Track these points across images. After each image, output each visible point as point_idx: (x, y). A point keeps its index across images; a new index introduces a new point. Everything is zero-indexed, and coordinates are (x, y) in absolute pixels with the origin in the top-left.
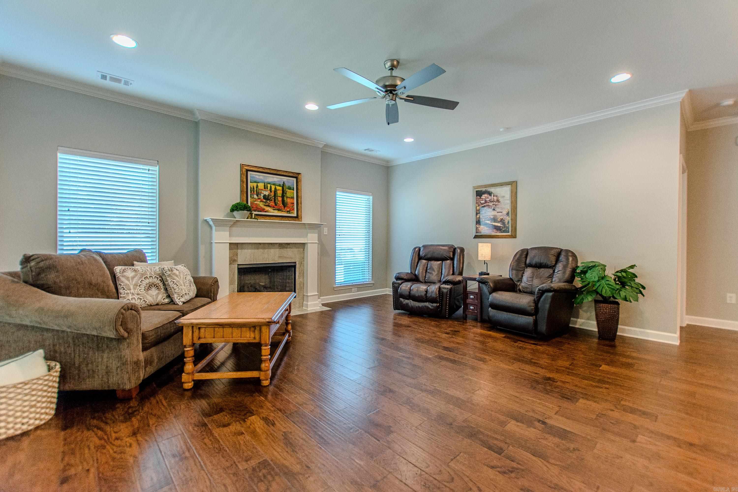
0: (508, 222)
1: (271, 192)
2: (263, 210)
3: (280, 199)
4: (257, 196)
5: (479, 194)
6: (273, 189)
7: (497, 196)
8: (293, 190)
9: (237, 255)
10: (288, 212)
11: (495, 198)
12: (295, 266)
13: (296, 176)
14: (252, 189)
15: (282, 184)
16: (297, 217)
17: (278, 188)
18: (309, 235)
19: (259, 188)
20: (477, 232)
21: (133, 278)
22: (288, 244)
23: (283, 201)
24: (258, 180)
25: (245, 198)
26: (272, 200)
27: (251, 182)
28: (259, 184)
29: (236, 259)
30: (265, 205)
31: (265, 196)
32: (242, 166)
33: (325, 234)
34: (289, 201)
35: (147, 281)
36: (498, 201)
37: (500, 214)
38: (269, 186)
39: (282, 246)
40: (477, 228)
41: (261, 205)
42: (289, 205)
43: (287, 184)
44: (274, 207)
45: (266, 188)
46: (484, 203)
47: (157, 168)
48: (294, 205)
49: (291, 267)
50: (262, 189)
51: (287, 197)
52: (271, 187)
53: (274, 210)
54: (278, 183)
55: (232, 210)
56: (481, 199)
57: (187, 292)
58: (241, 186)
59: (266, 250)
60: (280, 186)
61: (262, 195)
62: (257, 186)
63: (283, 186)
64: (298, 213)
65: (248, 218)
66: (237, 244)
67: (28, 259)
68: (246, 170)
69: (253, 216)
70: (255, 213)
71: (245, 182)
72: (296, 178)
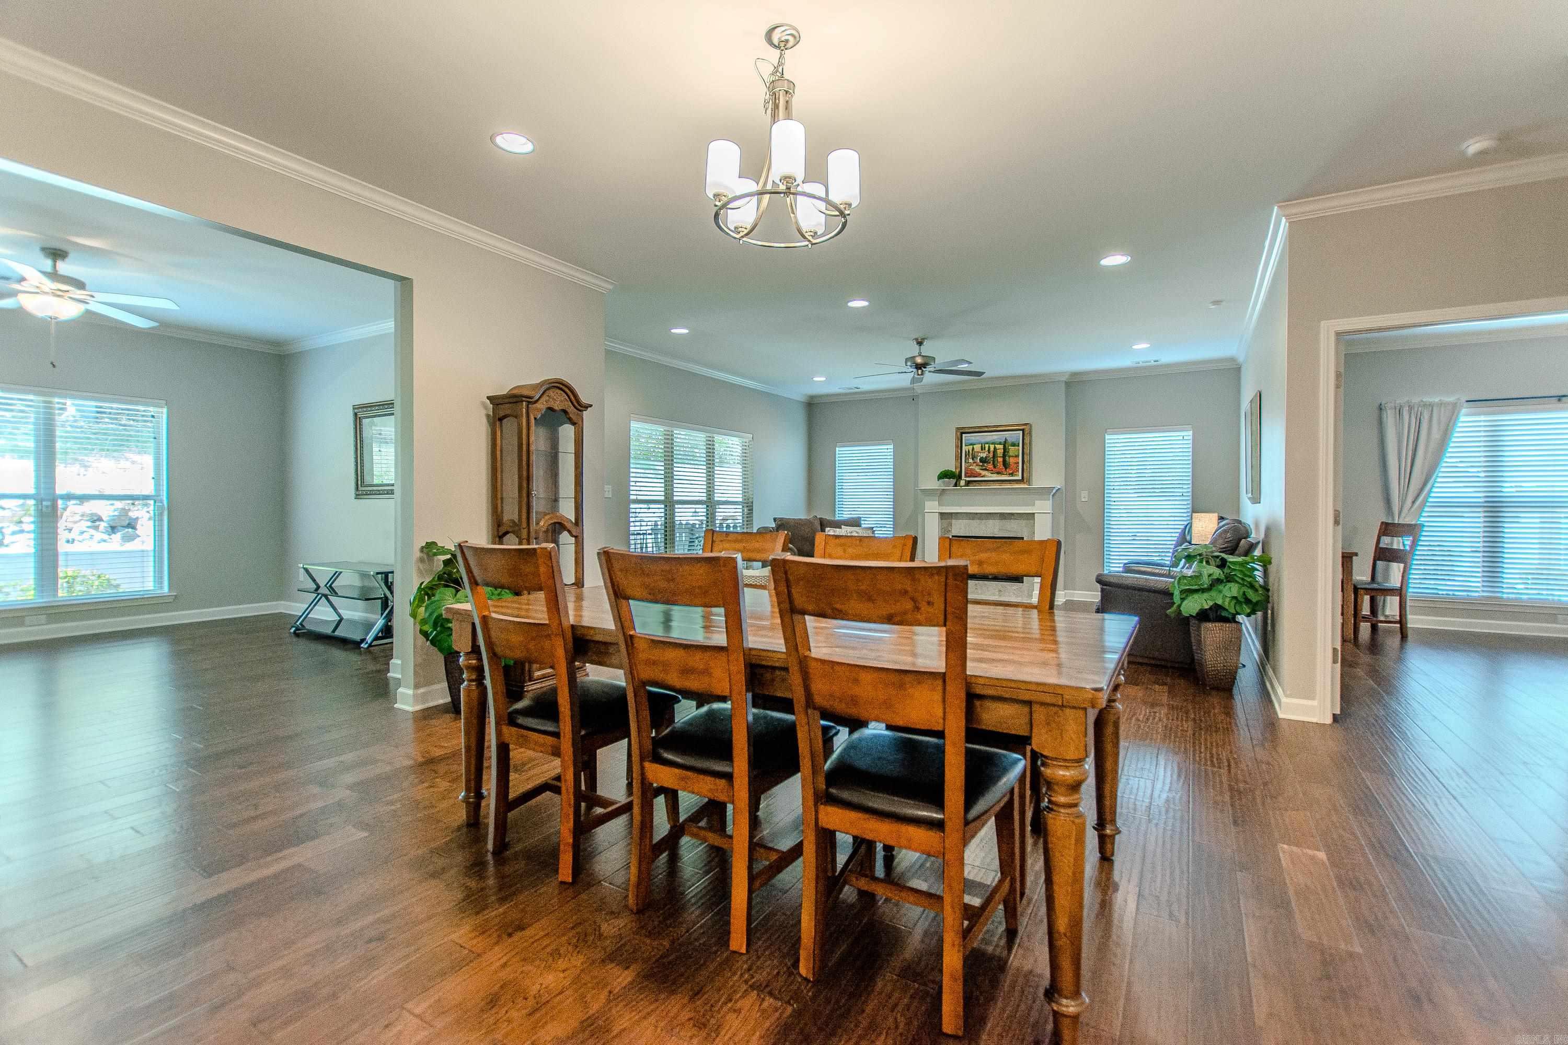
1: (989, 453)
2: (979, 475)
3: (1000, 460)
4: (973, 460)
6: (992, 447)
8: (1018, 446)
9: (950, 525)
10: (1012, 474)
13: (1024, 428)
14: (967, 454)
15: (1003, 441)
16: (1022, 480)
17: (998, 446)
18: (1037, 502)
19: (975, 450)
22: (1012, 514)
23: (1004, 462)
24: (975, 442)
25: (959, 465)
26: (990, 463)
27: (966, 446)
28: (975, 446)
29: (948, 529)
30: (981, 469)
31: (982, 460)
32: (958, 429)
33: (1082, 500)
34: (1012, 460)
38: (987, 446)
39: (1003, 516)
41: (977, 469)
42: (1013, 466)
43: (1010, 440)
44: (992, 471)
45: (983, 448)
47: (892, 447)
48: (1018, 466)
50: (978, 452)
51: (1009, 457)
52: (989, 447)
53: (992, 473)
54: (999, 441)
55: (939, 479)
58: (956, 451)
59: (984, 521)
60: (1000, 444)
61: (979, 458)
62: (973, 449)
63: (1005, 444)
64: (1025, 475)
65: (956, 485)
66: (952, 513)
67: (775, 520)
68: (962, 432)
69: (962, 483)
70: (968, 479)
71: (960, 447)
72: (1023, 430)
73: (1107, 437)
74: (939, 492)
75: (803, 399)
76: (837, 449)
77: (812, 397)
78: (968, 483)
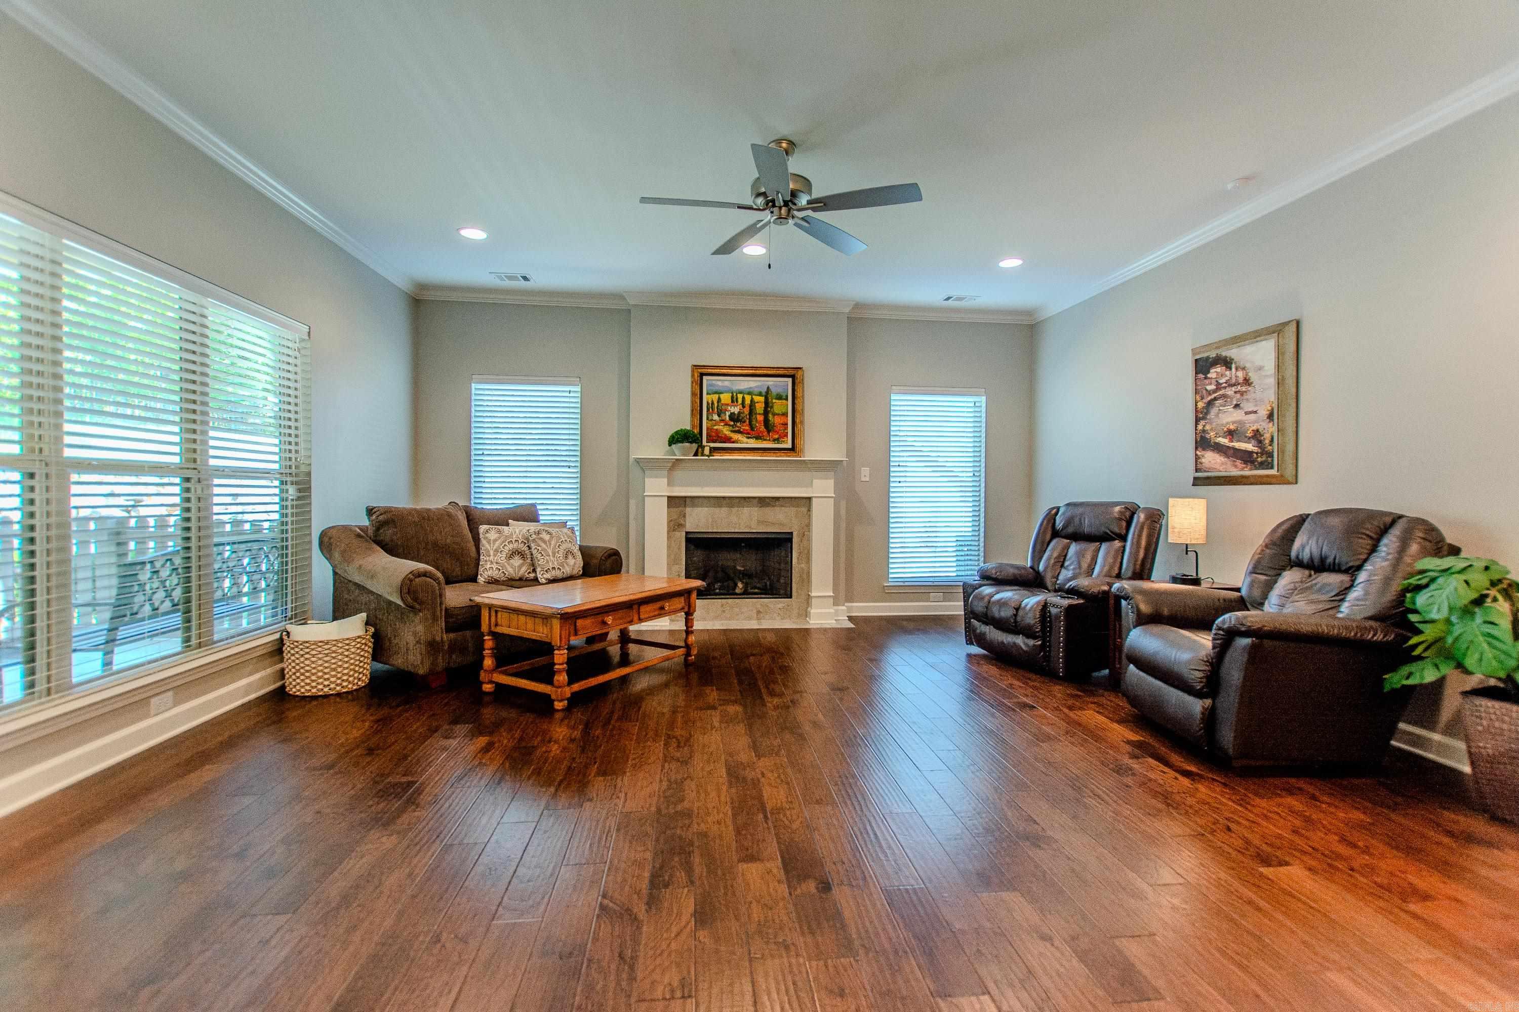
0: (1272, 440)
1: (744, 407)
2: (728, 440)
3: (761, 418)
4: (719, 416)
5: (1202, 366)
6: (748, 401)
7: (1244, 369)
8: (787, 399)
9: (684, 516)
10: (777, 440)
11: (1240, 374)
12: (790, 540)
13: (793, 375)
14: (711, 406)
15: (764, 390)
16: (793, 449)
17: (756, 398)
18: (816, 482)
19: (723, 402)
20: (1197, 470)
21: (495, 540)
22: (777, 499)
23: (766, 422)
24: (722, 389)
25: (697, 422)
26: (744, 422)
27: (708, 394)
28: (722, 396)
29: (682, 522)
30: (732, 431)
31: (732, 415)
32: (696, 367)
33: (863, 479)
34: (775, 420)
35: (511, 546)
36: (1247, 382)
37: (1252, 417)
38: (740, 396)
39: (763, 502)
40: (1197, 458)
41: (726, 431)
42: (780, 428)
43: (774, 391)
44: (748, 433)
45: (734, 400)
46: (1215, 391)
47: (578, 389)
48: (786, 428)
49: (783, 541)
50: (728, 405)
51: (774, 414)
52: (743, 398)
53: (748, 438)
54: (757, 391)
55: (670, 444)
56: (1207, 381)
57: (556, 566)
58: (693, 403)
59: (735, 510)
60: (760, 394)
61: (728, 414)
62: (719, 400)
63: (767, 395)
64: (796, 442)
65: (696, 454)
66: (685, 498)
67: (370, 511)
68: (700, 373)
69: (706, 450)
70: (713, 445)
71: (698, 394)
72: (793, 377)
73: (893, 397)
74: (670, 465)
76: (473, 385)
77: (423, 287)
78: (713, 451)
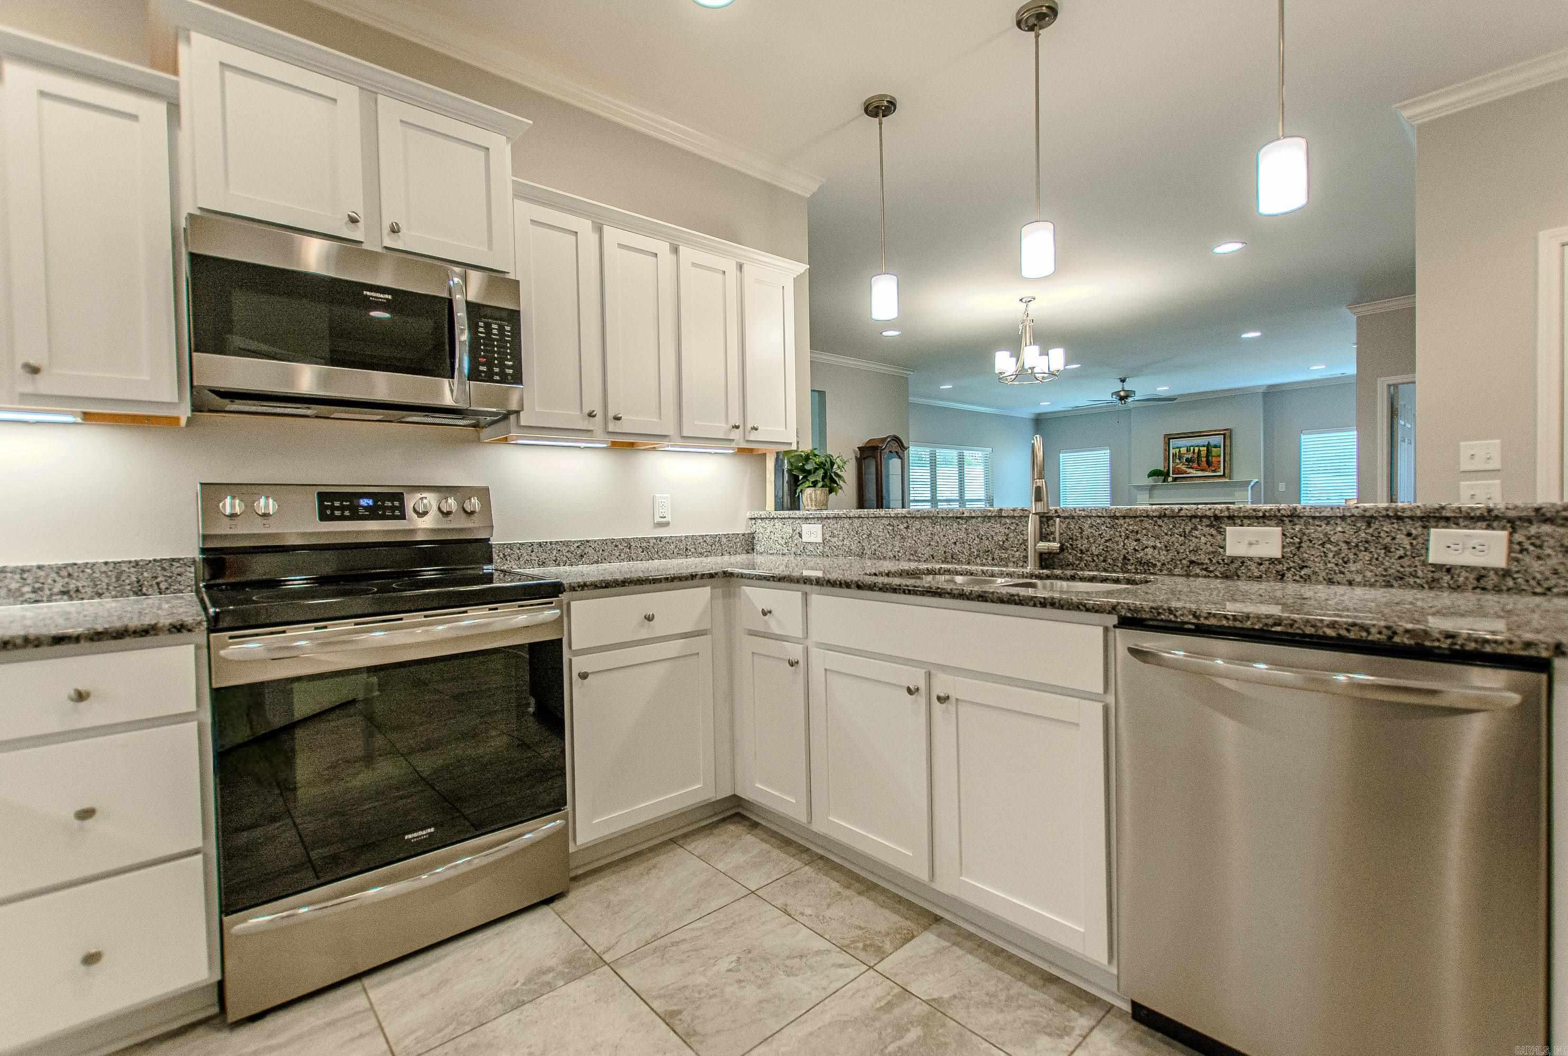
1: (1194, 454)
2: (1185, 472)
3: (1204, 459)
4: (1179, 460)
6: (1196, 450)
8: (1220, 447)
10: (1214, 471)
13: (1225, 433)
14: (1174, 455)
15: (1206, 444)
16: (1224, 475)
17: (1202, 449)
18: (1237, 493)
19: (1182, 452)
23: (1208, 461)
24: (1181, 445)
25: (1167, 465)
26: (1195, 462)
27: (1173, 449)
28: (1181, 449)
30: (1187, 468)
31: (1187, 460)
32: (1166, 435)
33: (1281, 490)
34: (1213, 460)
38: (1192, 448)
41: (1184, 468)
42: (1215, 464)
43: (1212, 443)
44: (1197, 468)
45: (1188, 450)
47: (1108, 452)
48: (1220, 464)
50: (1184, 453)
51: (1212, 456)
52: (1194, 450)
53: (1197, 471)
54: (1202, 444)
55: (1150, 477)
58: (1164, 454)
60: (1204, 446)
61: (1185, 458)
62: (1180, 451)
63: (1208, 446)
64: (1226, 471)
65: (1164, 481)
68: (1169, 438)
69: (1170, 479)
70: (1175, 476)
71: (1167, 450)
72: (1224, 435)
73: (1303, 436)
74: (1149, 487)
75: (1032, 416)
76: (1061, 455)
77: (1039, 414)
78: (1175, 479)
